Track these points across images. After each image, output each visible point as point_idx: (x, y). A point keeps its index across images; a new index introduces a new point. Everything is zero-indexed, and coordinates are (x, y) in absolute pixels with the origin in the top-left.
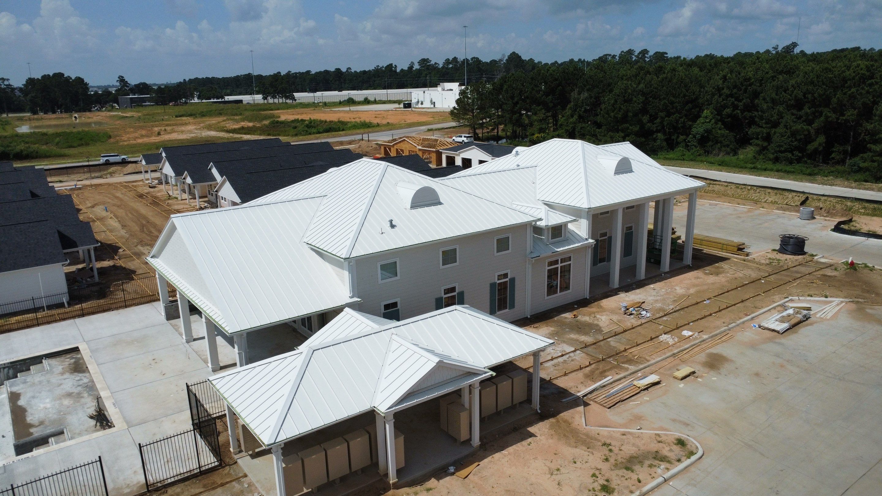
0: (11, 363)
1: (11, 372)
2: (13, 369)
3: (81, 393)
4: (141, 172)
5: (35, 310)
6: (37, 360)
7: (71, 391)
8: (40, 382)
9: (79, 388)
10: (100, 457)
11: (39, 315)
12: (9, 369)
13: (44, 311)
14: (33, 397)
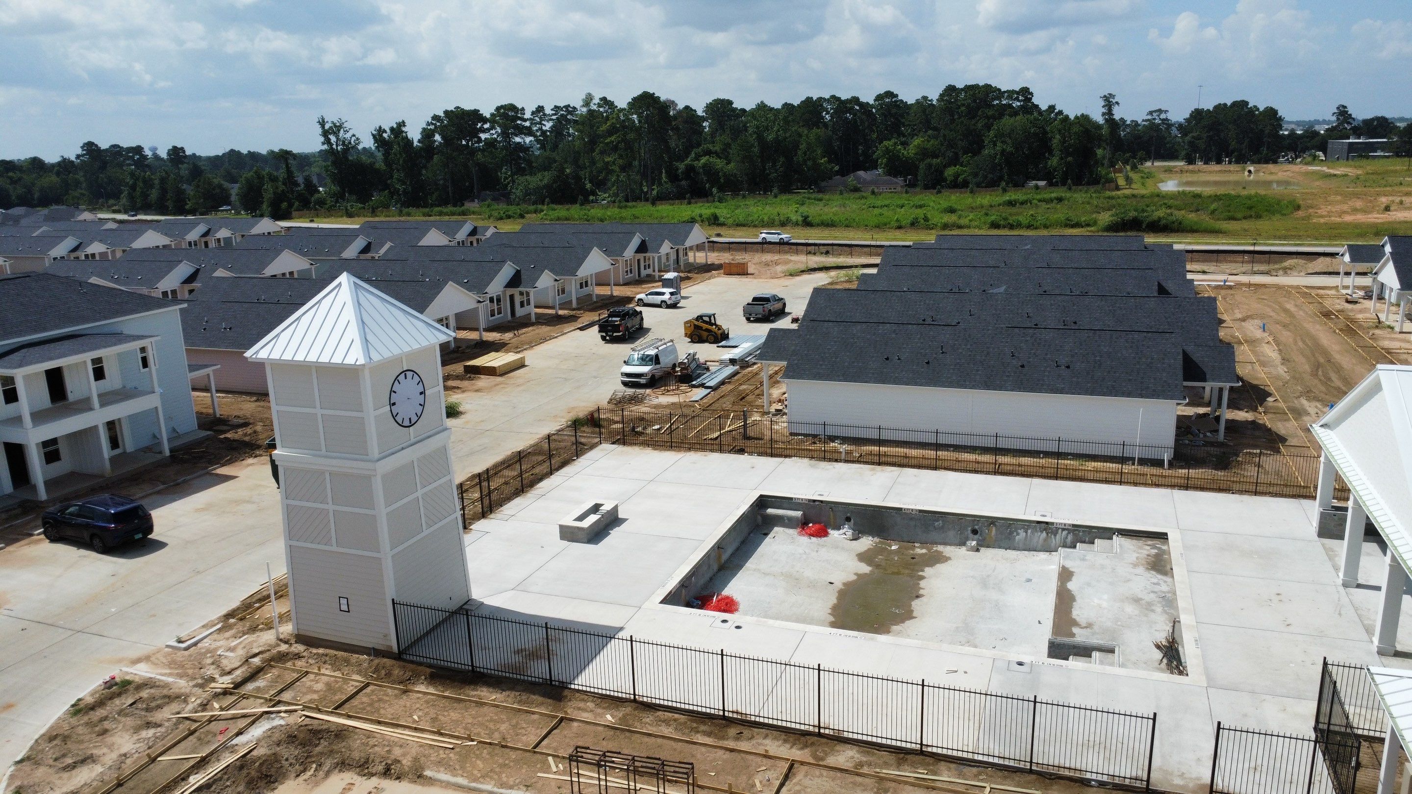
0: (1074, 526)
1: (1070, 537)
2: (1073, 534)
3: (1153, 605)
4: (1338, 273)
5: (1123, 460)
6: (1107, 533)
7: (1140, 596)
8: (1103, 567)
9: (1152, 596)
10: (1155, 714)
11: (1126, 468)
12: (1069, 533)
13: (1133, 464)
14: (1089, 584)
